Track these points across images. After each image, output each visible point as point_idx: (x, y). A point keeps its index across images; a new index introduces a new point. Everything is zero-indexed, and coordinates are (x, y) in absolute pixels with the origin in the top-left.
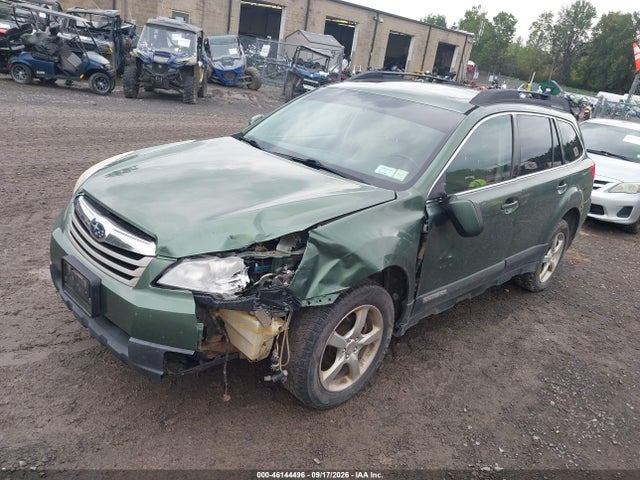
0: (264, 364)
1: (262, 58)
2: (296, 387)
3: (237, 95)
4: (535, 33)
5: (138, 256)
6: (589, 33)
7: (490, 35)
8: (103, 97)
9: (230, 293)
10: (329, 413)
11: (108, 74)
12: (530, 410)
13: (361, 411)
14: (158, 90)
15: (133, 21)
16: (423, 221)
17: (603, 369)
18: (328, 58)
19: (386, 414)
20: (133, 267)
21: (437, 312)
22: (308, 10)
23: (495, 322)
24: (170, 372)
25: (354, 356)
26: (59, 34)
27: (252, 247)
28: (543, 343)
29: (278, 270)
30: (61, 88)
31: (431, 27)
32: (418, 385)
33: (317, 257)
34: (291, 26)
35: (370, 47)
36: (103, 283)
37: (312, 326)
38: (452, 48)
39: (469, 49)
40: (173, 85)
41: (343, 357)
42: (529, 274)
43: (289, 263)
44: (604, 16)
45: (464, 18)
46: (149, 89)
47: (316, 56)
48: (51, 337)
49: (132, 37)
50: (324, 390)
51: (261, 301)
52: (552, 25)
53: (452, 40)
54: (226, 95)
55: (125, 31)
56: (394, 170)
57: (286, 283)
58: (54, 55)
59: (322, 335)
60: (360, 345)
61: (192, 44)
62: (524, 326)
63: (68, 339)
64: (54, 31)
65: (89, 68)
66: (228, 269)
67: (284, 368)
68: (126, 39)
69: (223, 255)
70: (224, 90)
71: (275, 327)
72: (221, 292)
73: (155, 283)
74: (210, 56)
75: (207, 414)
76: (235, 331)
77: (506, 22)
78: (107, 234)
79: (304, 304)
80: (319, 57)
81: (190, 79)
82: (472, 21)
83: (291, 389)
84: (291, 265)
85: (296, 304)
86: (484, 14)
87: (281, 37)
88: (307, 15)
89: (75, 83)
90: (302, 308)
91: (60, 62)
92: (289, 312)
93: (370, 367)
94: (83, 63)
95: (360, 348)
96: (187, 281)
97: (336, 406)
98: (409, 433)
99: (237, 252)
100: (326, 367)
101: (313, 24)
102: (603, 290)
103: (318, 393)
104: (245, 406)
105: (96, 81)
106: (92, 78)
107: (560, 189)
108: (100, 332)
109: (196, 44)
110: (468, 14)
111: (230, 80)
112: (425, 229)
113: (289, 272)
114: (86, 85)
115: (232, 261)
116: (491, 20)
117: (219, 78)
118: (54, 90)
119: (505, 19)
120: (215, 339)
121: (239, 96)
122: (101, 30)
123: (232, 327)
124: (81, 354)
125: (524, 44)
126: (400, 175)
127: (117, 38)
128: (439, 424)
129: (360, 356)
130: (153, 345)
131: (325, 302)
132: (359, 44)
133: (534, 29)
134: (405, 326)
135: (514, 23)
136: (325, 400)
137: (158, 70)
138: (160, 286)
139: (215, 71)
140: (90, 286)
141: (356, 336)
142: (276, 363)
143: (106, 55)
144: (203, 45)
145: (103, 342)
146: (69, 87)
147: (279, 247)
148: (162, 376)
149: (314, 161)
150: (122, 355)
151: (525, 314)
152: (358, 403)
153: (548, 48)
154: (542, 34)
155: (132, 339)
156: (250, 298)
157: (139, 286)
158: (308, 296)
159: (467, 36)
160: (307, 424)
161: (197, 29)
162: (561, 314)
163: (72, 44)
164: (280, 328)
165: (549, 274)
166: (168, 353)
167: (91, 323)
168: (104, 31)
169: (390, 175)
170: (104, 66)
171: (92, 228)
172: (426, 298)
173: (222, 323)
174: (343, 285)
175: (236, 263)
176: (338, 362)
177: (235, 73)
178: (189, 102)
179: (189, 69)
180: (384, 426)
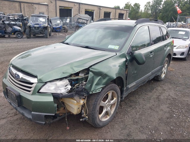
0: (80, 115)
1: (67, 23)
2: (91, 121)
3: (61, 34)
4: (146, 8)
5: (32, 84)
6: (161, 6)
7: (133, 10)
8: (20, 39)
9: (65, 92)
10: (103, 129)
11: (21, 32)
12: (168, 118)
13: (113, 126)
14: (37, 35)
15: (27, 16)
16: (126, 61)
17: (187, 102)
18: (87, 20)
19: (122, 126)
20: (31, 88)
21: (133, 90)
22: (79, 8)
23: (151, 92)
24: (47, 122)
25: (109, 108)
26: (5, 22)
27: (71, 75)
28: (167, 96)
29: (80, 82)
30: (7, 38)
31: (116, 9)
32: (130, 115)
33: (93, 76)
34: (75, 13)
35: (99, 17)
36: (21, 94)
37: (94, 100)
38: (123, 14)
39: (128, 14)
40: (41, 33)
41: (106, 109)
42: (158, 75)
43: (84, 80)
44: (165, 1)
45: (125, 6)
46: (34, 35)
47: (83, 20)
48: (6, 115)
49: (27, 21)
50: (100, 121)
51: (76, 94)
52: (151, 5)
53: (122, 12)
54: (58, 35)
55: (25, 19)
56: (114, 46)
57: (84, 87)
58: (4, 28)
59: (98, 103)
60: (110, 104)
61: (46, 20)
62: (160, 92)
63: (12, 115)
64: (3, 21)
65: (15, 31)
66: (63, 84)
67: (86, 116)
68: (26, 22)
69: (61, 79)
70: (57, 33)
71: (82, 102)
72: (62, 92)
73: (38, 92)
74: (52, 24)
75: (62, 134)
76: (68, 105)
77: (137, 6)
78: (20, 78)
79: (91, 93)
80: (84, 20)
81: (46, 31)
82: (127, 6)
83: (89, 122)
84: (85, 80)
85: (88, 93)
86: (130, 4)
87: (72, 16)
88: (79, 9)
89: (11, 36)
90: (90, 94)
91: (6, 30)
92: (86, 96)
93: (115, 111)
94: (13, 29)
95: (110, 105)
96: (49, 90)
97: (105, 126)
98: (130, 131)
99: (66, 78)
100: (100, 113)
101: (81, 12)
102: (181, 78)
103: (99, 122)
104: (74, 130)
105: (17, 34)
106: (16, 34)
107: (165, 48)
108: (22, 111)
109: (47, 20)
110: (126, 5)
111: (59, 30)
112: (127, 64)
113: (84, 82)
114: (14, 36)
115: (64, 81)
116: (133, 6)
117: (55, 30)
118: (5, 39)
119: (137, 5)
120: (62, 109)
121: (62, 35)
122: (18, 19)
123: (67, 104)
124: (17, 119)
125: (143, 11)
126: (117, 48)
127: (23, 21)
128: (139, 127)
129: (111, 108)
130: (40, 114)
131: (98, 91)
132: (96, 16)
133: (145, 7)
134: (124, 96)
135: (140, 6)
136: (101, 124)
137: (36, 29)
138: (40, 93)
139: (53, 28)
140: (16, 96)
141: (109, 102)
142: (83, 114)
143: (20, 26)
144: (49, 21)
145: (23, 115)
146: (9, 37)
147: (80, 75)
148: (44, 124)
149: (88, 47)
150: (30, 118)
151: (159, 88)
152: (112, 124)
153: (150, 12)
154: (148, 8)
155: (33, 113)
156: (72, 93)
157: (33, 94)
158: (92, 90)
159: (127, 10)
160: (96, 133)
161: (47, 16)
162: (170, 86)
163: (9, 24)
164: (83, 102)
165: (164, 75)
166: (46, 116)
167: (19, 109)
168: (19, 20)
169: (113, 48)
170: (19, 30)
171: (15, 76)
172: (130, 86)
173: (63, 103)
174: (103, 85)
175: (66, 82)
176: (104, 111)
177: (60, 28)
178: (47, 38)
179: (46, 28)
180: (122, 130)
